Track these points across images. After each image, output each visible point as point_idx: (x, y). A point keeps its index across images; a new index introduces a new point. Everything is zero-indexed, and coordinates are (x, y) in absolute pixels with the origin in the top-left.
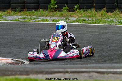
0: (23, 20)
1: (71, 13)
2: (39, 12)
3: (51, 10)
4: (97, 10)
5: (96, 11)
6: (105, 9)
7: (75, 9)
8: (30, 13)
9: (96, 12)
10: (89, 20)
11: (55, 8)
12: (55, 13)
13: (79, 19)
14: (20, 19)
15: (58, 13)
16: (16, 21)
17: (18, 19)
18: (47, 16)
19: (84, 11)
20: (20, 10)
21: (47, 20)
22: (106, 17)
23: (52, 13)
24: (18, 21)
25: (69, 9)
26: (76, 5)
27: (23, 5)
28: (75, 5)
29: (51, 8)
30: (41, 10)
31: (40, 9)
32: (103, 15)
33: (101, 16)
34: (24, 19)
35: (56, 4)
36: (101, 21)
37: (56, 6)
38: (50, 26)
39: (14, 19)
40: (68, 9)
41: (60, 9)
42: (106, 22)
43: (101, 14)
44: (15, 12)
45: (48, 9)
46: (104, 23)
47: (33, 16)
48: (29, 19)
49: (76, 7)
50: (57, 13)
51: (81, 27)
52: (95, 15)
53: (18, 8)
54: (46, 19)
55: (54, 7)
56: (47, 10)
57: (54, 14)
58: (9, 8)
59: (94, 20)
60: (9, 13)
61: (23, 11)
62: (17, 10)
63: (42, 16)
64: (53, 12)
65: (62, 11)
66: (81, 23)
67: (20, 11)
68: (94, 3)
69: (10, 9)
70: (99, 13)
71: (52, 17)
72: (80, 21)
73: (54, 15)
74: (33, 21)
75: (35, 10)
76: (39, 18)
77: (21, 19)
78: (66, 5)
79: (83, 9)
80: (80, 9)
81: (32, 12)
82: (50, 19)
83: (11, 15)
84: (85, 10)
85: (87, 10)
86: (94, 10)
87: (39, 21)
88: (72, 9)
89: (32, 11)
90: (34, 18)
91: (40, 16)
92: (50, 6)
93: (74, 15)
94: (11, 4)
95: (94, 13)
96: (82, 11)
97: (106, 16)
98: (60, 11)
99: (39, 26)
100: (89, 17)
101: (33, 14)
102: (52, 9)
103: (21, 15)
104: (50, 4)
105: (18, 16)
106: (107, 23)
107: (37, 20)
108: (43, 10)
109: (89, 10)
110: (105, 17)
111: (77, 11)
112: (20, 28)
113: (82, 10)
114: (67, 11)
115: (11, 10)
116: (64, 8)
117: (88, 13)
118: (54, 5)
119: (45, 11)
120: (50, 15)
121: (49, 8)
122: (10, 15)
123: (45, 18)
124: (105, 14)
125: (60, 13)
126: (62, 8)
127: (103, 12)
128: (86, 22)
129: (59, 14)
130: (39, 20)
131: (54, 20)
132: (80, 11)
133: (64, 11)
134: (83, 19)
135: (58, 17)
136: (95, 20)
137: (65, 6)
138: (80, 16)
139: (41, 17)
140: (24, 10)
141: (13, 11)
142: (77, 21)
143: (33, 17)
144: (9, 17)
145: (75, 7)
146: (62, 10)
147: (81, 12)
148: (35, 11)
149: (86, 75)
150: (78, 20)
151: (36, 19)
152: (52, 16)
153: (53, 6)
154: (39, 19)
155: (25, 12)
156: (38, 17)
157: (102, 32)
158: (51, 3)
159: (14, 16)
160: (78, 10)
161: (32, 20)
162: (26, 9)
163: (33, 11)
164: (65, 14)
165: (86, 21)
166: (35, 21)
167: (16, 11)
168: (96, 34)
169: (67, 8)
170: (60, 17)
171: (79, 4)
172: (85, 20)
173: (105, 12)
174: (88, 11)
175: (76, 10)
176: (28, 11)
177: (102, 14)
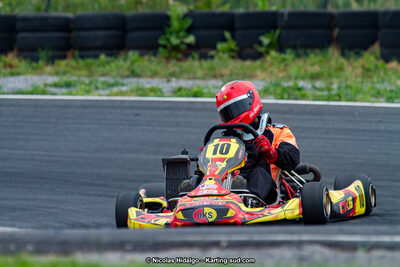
0: (64, 90)
1: (248, 63)
2: (125, 60)
3: (170, 52)
4: (347, 51)
5: (343, 54)
6: (376, 48)
7: (262, 50)
8: (88, 67)
9: (342, 61)
10: (314, 87)
11: (184, 47)
12: (186, 64)
13: (277, 85)
14: (50, 86)
15: (196, 63)
16: (37, 94)
17: (46, 85)
18: (155, 75)
19: (298, 56)
20: (50, 53)
21: (154, 91)
22: (379, 76)
23: (173, 66)
24: (44, 93)
25: (242, 49)
26: (267, 35)
27: (65, 35)
28: (263, 34)
29: (169, 46)
30: (133, 55)
31: (129, 49)
32: (368, 70)
33: (363, 73)
34: (68, 85)
35: (189, 31)
36: (359, 91)
37: (191, 39)
38: (167, 112)
39: (30, 89)
40: (237, 49)
41: (204, 51)
42: (378, 95)
43: (363, 67)
44: (34, 64)
45: (161, 50)
46: (373, 99)
47: (103, 75)
48: (87, 88)
49: (266, 40)
50: (194, 64)
51: (285, 113)
52: (340, 69)
53: (43, 49)
54: (149, 86)
55: (182, 43)
56: (155, 55)
57: (180, 67)
58: (11, 49)
59: (335, 86)
60: (11, 66)
61: (64, 57)
62: (43, 54)
63: (134, 74)
64: (179, 60)
65: (212, 57)
66: (282, 98)
67: (51, 60)
68: (335, 26)
69: (15, 52)
70: (356, 64)
71: (174, 79)
72: (279, 91)
73: (181, 72)
74: (101, 92)
75: (110, 55)
76: (125, 81)
77: (56, 85)
78: (227, 35)
79: (294, 47)
80: (281, 49)
81: (96, 62)
82: (165, 85)
83: (19, 74)
84: (301, 51)
85: (309, 51)
86: (333, 53)
87: (122, 94)
88: (252, 47)
89: (96, 57)
90: (104, 83)
91: (128, 77)
92: (168, 40)
93: (259, 72)
94: (17, 32)
95: (333, 63)
96: (289, 55)
97: (382, 74)
98: (204, 57)
99: (126, 111)
100: (314, 77)
101: (101, 69)
102: (176, 48)
103: (57, 73)
104: (167, 30)
105: (45, 77)
106: (381, 99)
107: (115, 89)
108: (142, 55)
109: (318, 51)
110: (375, 79)
111: (268, 58)
112: (53, 120)
113: (289, 51)
114: (233, 57)
115: (18, 56)
116: (220, 46)
117: (313, 62)
118: (182, 34)
119: (147, 57)
120: (168, 72)
121: (165, 47)
122: (12, 74)
123: (148, 83)
124: (376, 67)
125: (206, 64)
126: (214, 47)
127: (370, 58)
128: (303, 97)
129: (201, 67)
130: (124, 89)
131: (180, 89)
132: (283, 56)
133: (220, 58)
134: (291, 84)
135: (198, 78)
136: (339, 88)
137: (224, 40)
138: (281, 75)
139: (131, 80)
140: (69, 54)
141: (25, 57)
142: (271, 94)
143: (102, 79)
144: (11, 79)
145: (260, 43)
146: (213, 53)
147: (284, 60)
148: (109, 59)
149: (287, 253)
150: (272, 89)
151: (112, 85)
152: (173, 75)
153: (178, 37)
154: (123, 85)
155: (72, 62)
156: (120, 81)
157: (364, 131)
158: (169, 26)
159: (29, 77)
160: (273, 53)
161: (97, 88)
162: (77, 53)
163: (103, 57)
164: (226, 67)
165: (303, 92)
166: (108, 92)
167: (36, 59)
168: (339, 139)
169: (232, 45)
170: (203, 79)
171: (275, 28)
172: (299, 89)
173: (377, 58)
174: (312, 56)
175: (268, 53)
176: (82, 57)
177: (367, 66)
